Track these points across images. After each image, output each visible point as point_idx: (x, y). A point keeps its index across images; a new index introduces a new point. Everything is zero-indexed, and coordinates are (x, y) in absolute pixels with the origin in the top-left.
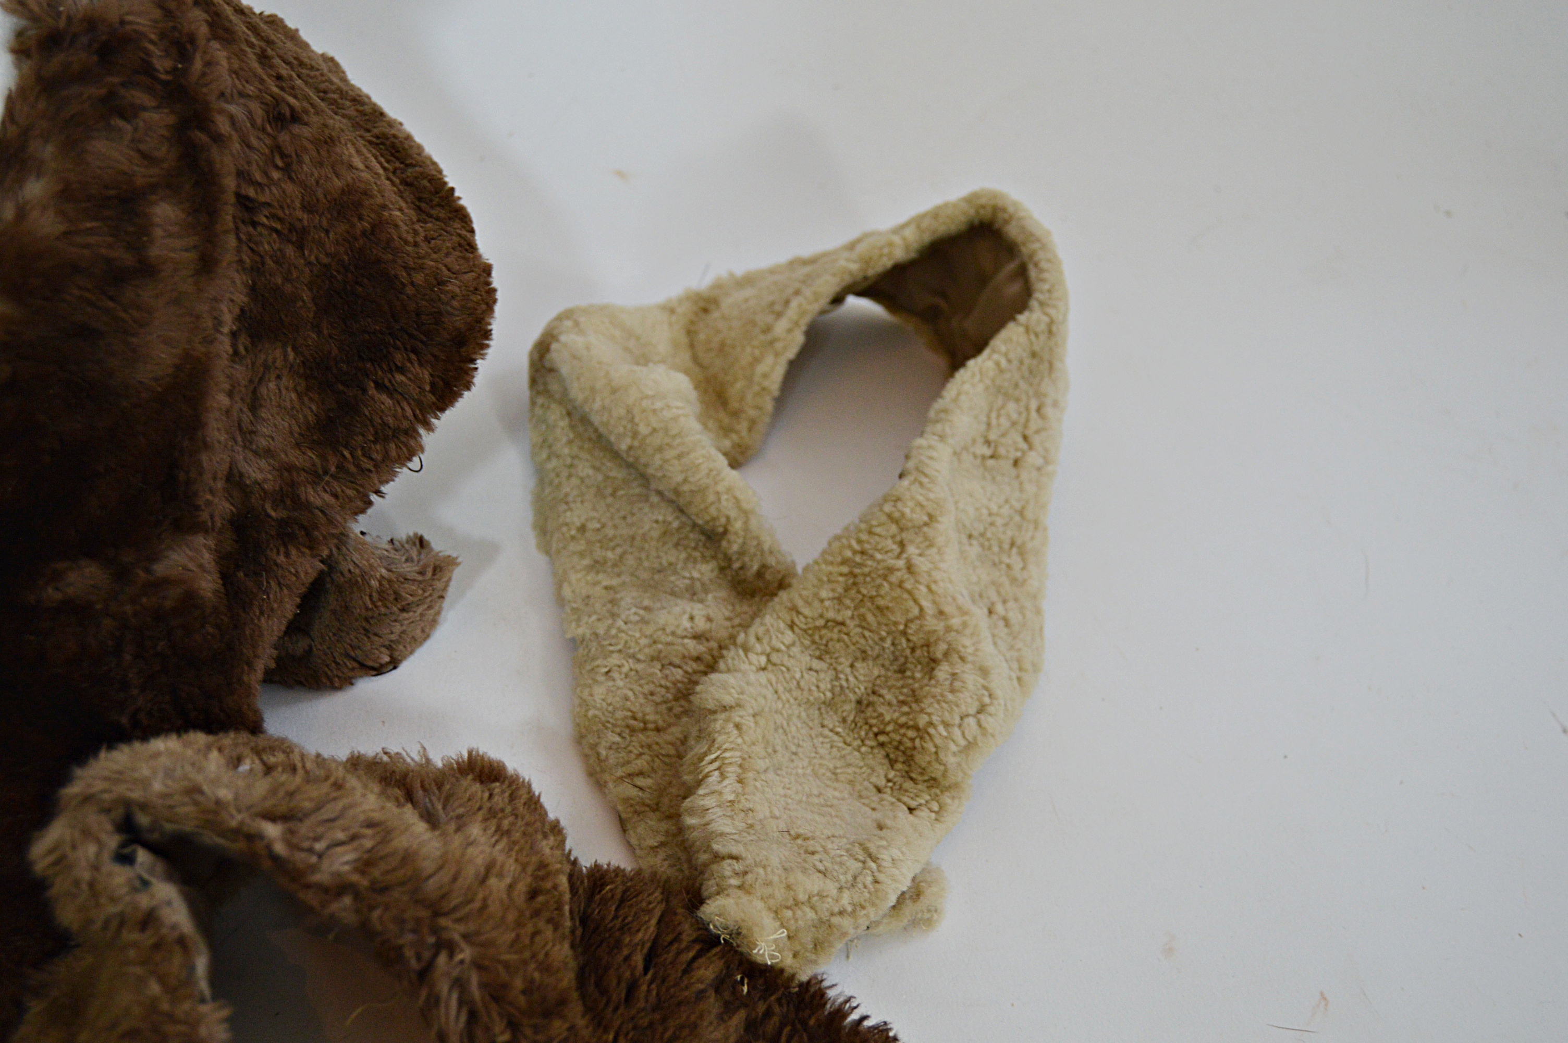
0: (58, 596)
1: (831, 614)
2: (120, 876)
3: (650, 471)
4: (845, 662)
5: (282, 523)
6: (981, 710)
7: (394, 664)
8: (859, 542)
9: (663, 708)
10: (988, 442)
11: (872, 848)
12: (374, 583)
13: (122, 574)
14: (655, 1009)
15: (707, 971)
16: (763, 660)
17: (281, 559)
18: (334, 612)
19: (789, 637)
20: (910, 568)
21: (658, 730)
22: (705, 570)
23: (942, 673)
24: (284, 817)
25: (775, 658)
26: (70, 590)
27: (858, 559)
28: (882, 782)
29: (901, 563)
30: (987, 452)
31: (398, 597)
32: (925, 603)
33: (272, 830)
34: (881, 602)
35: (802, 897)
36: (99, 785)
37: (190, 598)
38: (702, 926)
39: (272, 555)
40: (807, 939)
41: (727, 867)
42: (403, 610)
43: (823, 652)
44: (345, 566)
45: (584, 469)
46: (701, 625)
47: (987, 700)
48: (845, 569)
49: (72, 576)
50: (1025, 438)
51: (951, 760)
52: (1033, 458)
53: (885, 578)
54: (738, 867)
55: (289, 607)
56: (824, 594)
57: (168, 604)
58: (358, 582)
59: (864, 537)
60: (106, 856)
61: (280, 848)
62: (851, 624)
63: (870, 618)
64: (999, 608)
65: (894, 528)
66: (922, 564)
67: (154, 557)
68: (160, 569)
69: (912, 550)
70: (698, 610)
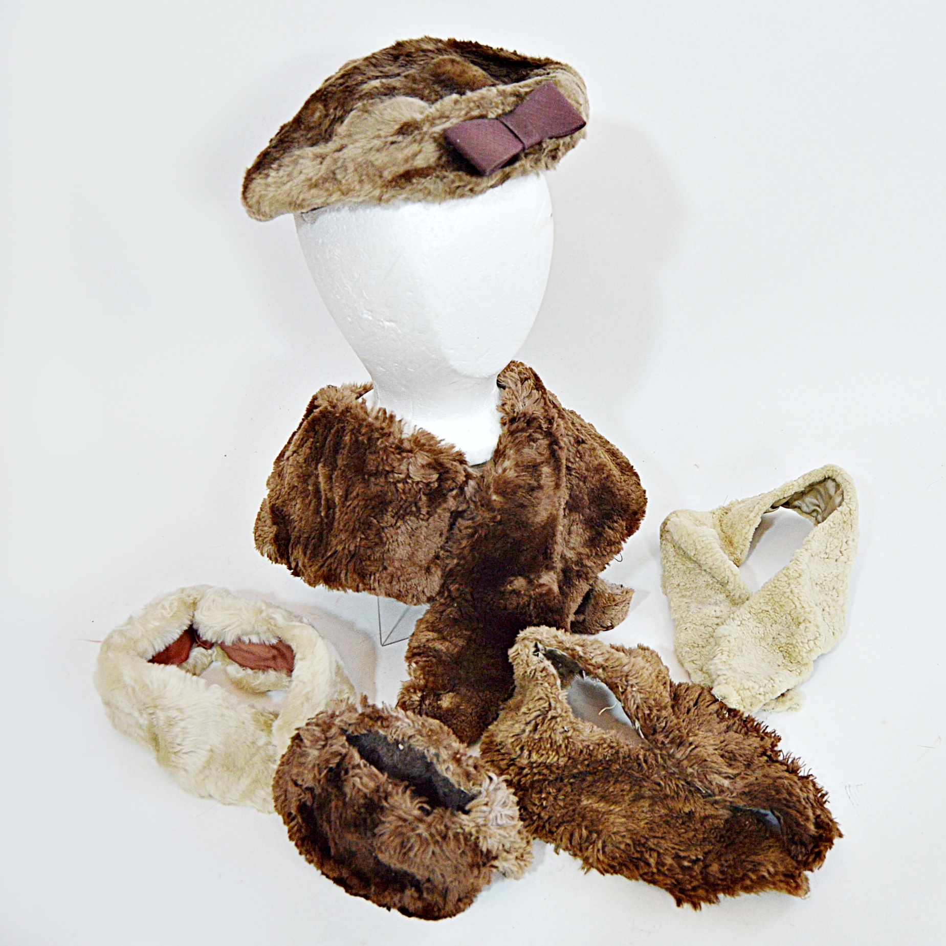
0: (511, 588)
1: (764, 608)
2: (535, 658)
3: (701, 562)
4: (769, 625)
5: (578, 571)
6: (816, 638)
7: (612, 627)
8: (774, 583)
9: (705, 640)
10: (826, 553)
11: (773, 677)
12: (607, 595)
13: (530, 582)
14: (697, 715)
15: (715, 707)
16: (739, 623)
17: (577, 583)
18: (593, 605)
19: (749, 616)
20: (791, 592)
21: (703, 647)
22: (722, 597)
23: (802, 626)
24: (582, 646)
25: (744, 622)
26: (514, 587)
27: (773, 589)
28: (780, 663)
29: (789, 590)
30: (826, 557)
31: (614, 600)
32: (797, 604)
33: (578, 649)
34: (782, 603)
35: (746, 687)
36: (528, 634)
37: (550, 590)
38: (713, 696)
39: (574, 581)
40: (748, 701)
41: (721, 678)
42: (616, 605)
43: (761, 621)
44: (597, 589)
45: (679, 565)
46: (718, 614)
47: (818, 635)
48: (769, 593)
49: (516, 582)
50: (841, 552)
51: (804, 655)
52: (843, 559)
53: (783, 595)
54: (725, 677)
55: (580, 600)
56: (761, 601)
57: (544, 592)
58: (601, 595)
59: (776, 582)
60: (531, 653)
61: (581, 654)
62: (771, 611)
63: (777, 609)
64: (827, 609)
65: (786, 579)
66: (796, 591)
67: (540, 577)
68: (542, 581)
69: (792, 586)
70: (717, 608)
